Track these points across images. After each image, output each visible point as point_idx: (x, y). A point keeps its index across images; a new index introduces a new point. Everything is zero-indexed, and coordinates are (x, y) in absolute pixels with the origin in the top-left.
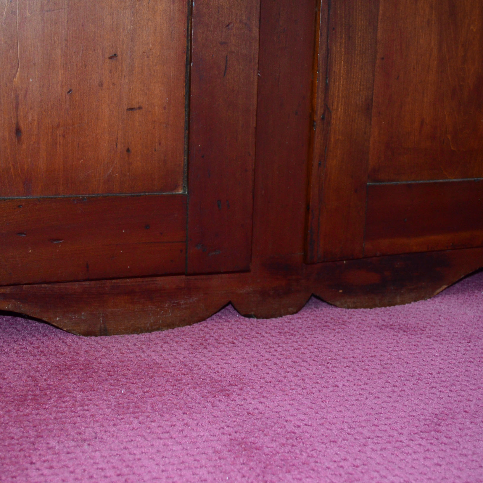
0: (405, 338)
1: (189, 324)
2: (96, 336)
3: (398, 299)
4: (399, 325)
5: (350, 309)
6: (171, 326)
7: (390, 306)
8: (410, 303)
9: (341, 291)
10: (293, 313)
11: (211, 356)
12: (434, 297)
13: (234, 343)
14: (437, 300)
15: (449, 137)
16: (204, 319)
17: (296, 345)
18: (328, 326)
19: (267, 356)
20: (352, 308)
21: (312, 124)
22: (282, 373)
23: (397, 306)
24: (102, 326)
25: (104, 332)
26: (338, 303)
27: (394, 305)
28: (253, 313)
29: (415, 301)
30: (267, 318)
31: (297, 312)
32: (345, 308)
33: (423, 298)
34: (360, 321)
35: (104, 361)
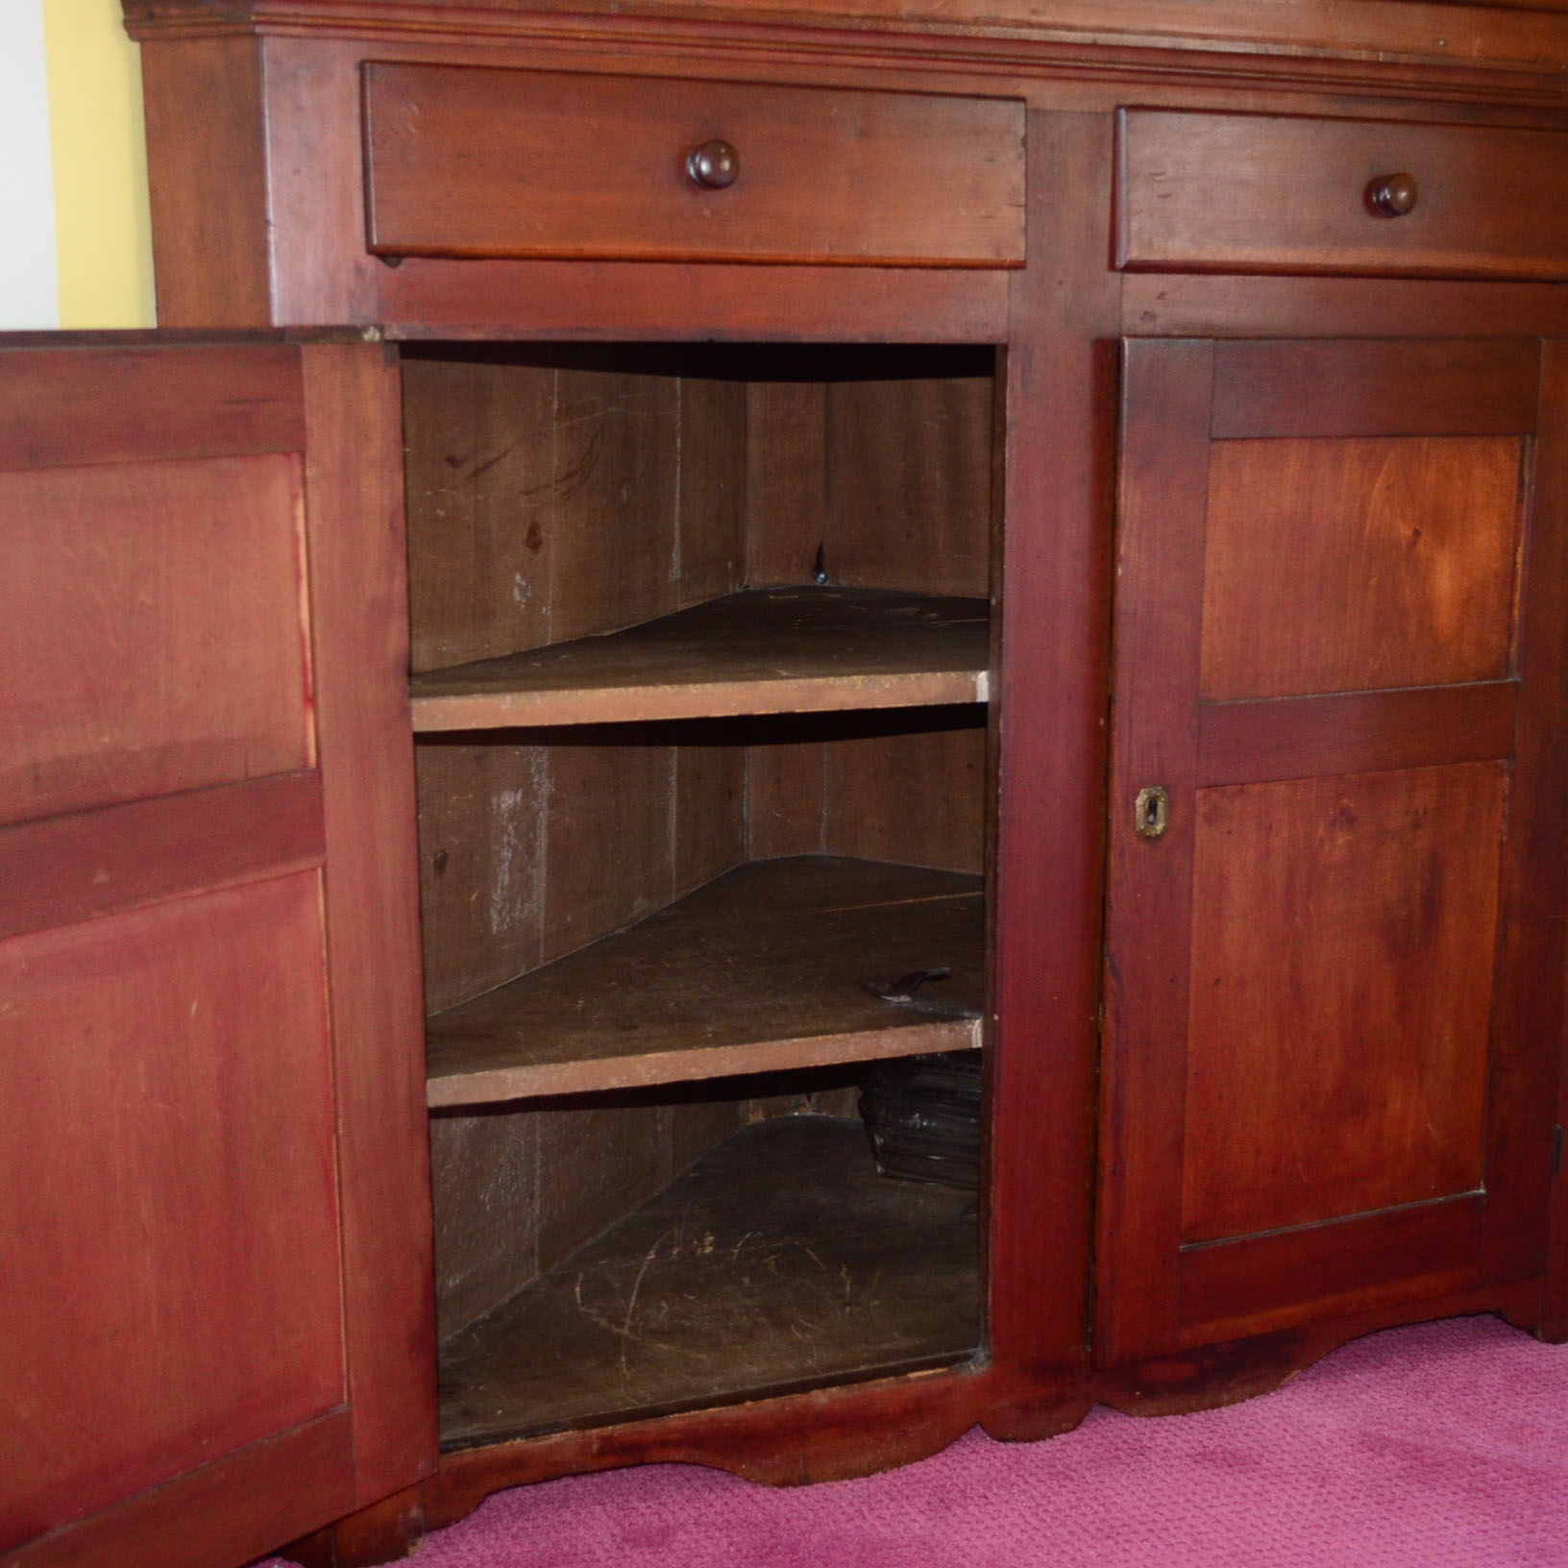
0: (1230, 1481)
1: (921, 1459)
2: (795, 1486)
3: (1226, 1397)
4: (1224, 1452)
5: (1152, 1419)
6: (896, 1463)
7: (1213, 1408)
8: (1244, 1401)
9: (1138, 1393)
10: (1066, 1431)
11: (957, 1525)
12: (1281, 1387)
13: (986, 1497)
14: (1287, 1393)
15: (1300, 1166)
16: (941, 1449)
17: (1072, 1498)
18: (1119, 1458)
19: (1033, 1521)
20: (1155, 1416)
21: (1095, 1182)
22: (1055, 1554)
23: (1223, 1409)
24: (803, 1472)
25: (806, 1481)
26: (1134, 1411)
27: (1219, 1407)
28: (1010, 1435)
29: (1251, 1397)
30: (1031, 1441)
31: (1074, 1428)
32: (1145, 1416)
33: (1264, 1392)
34: (1167, 1446)
35: (815, 1538)
